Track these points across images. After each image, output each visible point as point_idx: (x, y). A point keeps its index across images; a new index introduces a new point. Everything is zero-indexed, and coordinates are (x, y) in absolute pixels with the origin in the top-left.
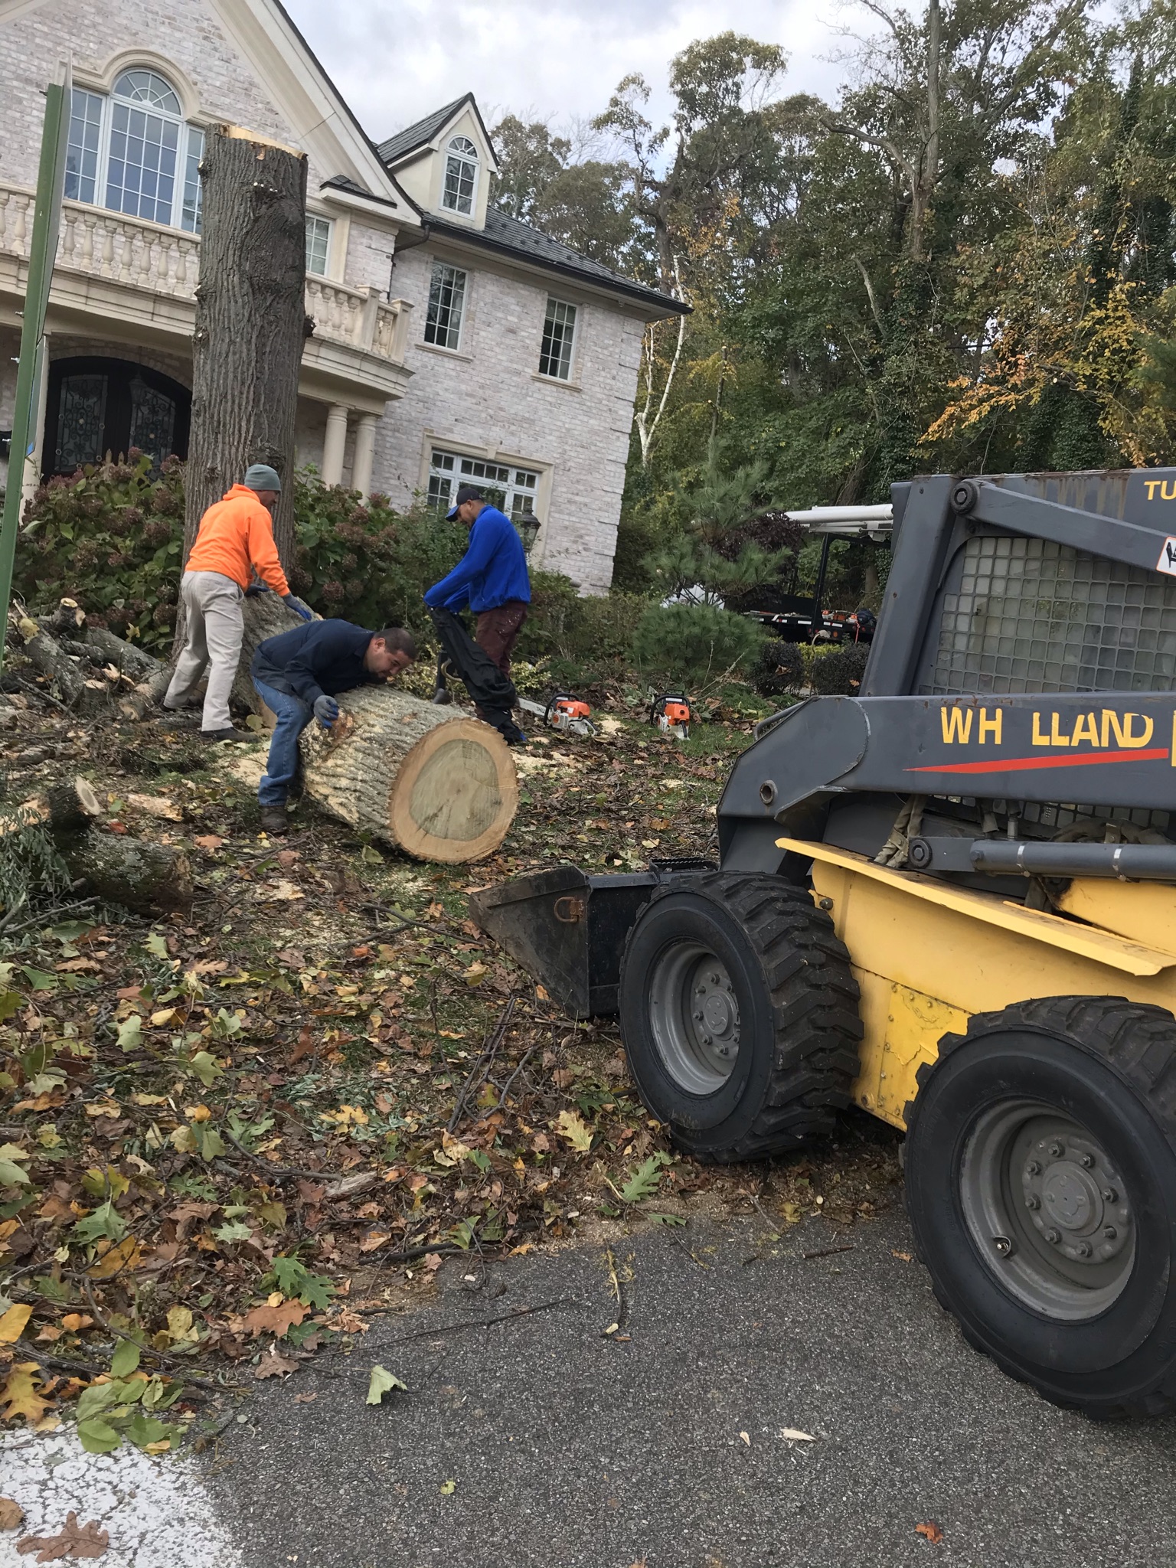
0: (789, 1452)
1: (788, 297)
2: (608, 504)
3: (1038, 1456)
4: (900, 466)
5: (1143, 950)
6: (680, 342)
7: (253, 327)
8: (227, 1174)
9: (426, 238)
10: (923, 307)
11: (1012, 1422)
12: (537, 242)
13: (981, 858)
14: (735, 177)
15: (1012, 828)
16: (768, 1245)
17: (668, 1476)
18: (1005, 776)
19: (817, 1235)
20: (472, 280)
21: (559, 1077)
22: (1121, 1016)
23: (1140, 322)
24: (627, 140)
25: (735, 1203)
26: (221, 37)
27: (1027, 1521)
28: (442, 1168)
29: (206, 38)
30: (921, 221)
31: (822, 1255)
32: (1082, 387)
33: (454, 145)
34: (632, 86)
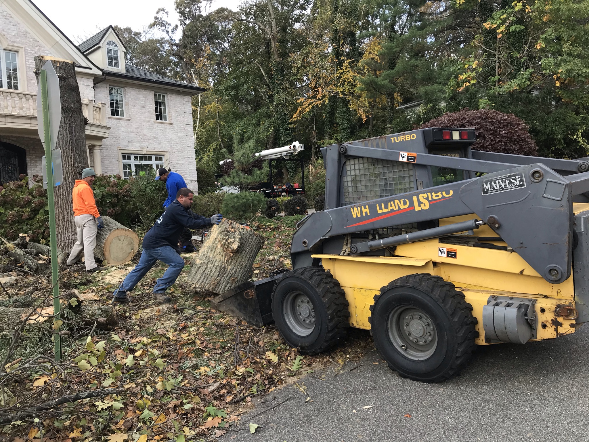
0: (367, 411)
1: (235, 79)
2: (191, 162)
3: (427, 394)
4: (287, 132)
5: (419, 260)
6: (200, 100)
7: (66, 124)
8: (176, 393)
9: (105, 79)
10: (283, 76)
11: (419, 390)
12: (145, 74)
13: (371, 246)
14: (205, 38)
15: (377, 237)
16: (339, 371)
17: (339, 425)
18: (373, 223)
19: (351, 365)
20: (125, 91)
21: (261, 344)
22: (419, 277)
23: (354, 72)
24: (163, 31)
25: (325, 364)
26: (11, 17)
27: (430, 407)
28: (239, 376)
29: (6, 18)
30: (276, 47)
31: (354, 369)
32: (341, 96)
33: (108, 44)
34: (162, 12)
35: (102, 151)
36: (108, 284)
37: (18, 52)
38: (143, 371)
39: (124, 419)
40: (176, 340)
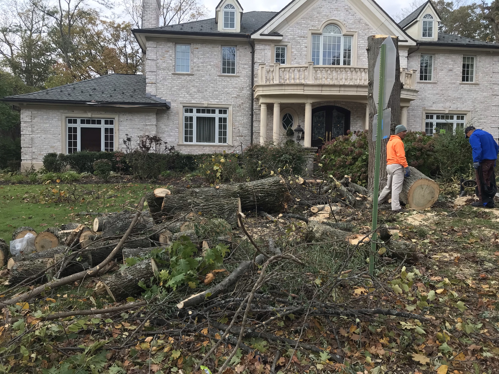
2: (494, 120)
8: (476, 338)
9: (418, 48)
12: (456, 39)
20: (435, 57)
26: (351, 9)
29: (347, 11)
33: (425, 17)
35: (409, 111)
36: (410, 225)
37: (353, 36)
38: (442, 308)
39: (425, 344)
40: (476, 289)
